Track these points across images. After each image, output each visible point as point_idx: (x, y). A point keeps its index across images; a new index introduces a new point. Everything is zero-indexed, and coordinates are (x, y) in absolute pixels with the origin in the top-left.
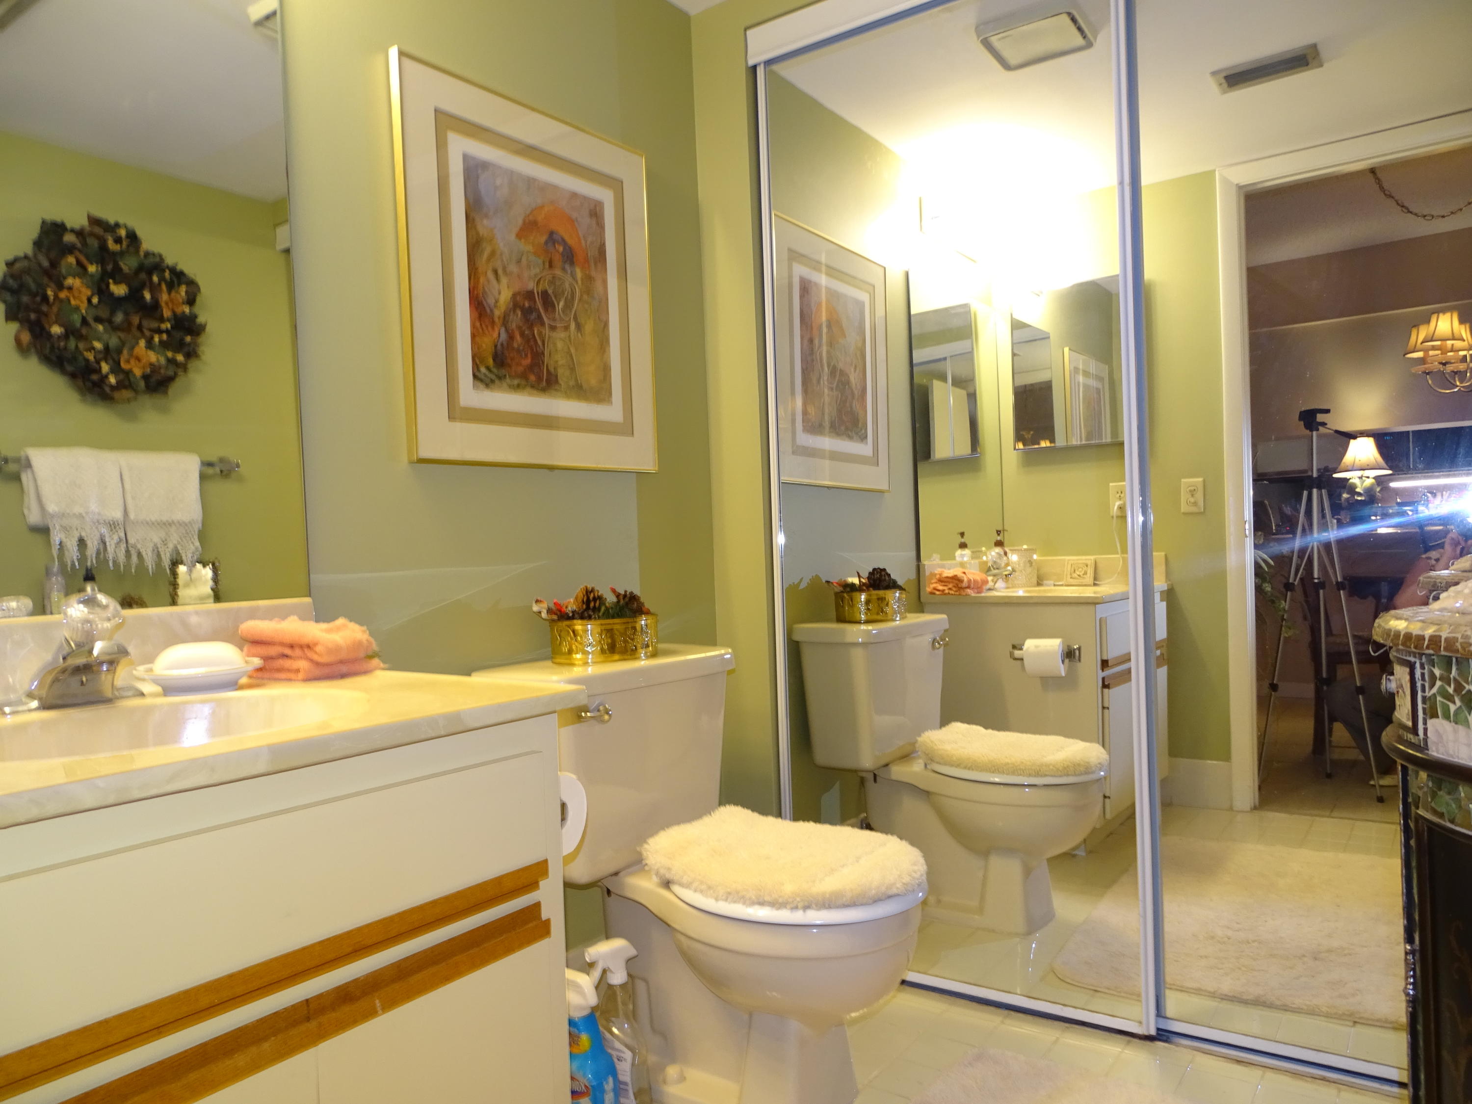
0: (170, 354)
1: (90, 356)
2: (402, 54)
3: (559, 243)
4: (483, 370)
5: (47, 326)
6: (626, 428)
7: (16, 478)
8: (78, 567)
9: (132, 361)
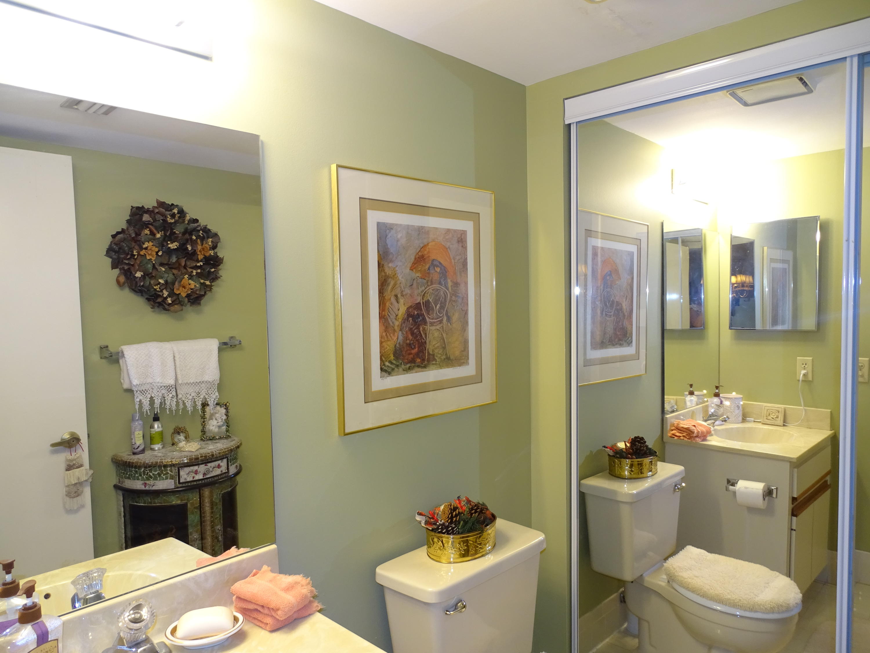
0: (202, 281)
1: (157, 288)
2: (338, 166)
3: (437, 266)
4: (387, 364)
5: (134, 273)
6: (477, 379)
7: (117, 361)
8: (149, 414)
9: (181, 288)
